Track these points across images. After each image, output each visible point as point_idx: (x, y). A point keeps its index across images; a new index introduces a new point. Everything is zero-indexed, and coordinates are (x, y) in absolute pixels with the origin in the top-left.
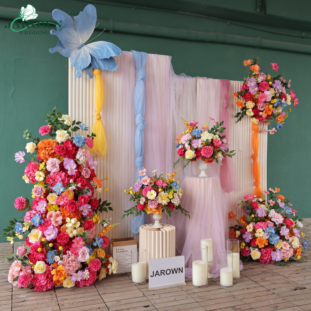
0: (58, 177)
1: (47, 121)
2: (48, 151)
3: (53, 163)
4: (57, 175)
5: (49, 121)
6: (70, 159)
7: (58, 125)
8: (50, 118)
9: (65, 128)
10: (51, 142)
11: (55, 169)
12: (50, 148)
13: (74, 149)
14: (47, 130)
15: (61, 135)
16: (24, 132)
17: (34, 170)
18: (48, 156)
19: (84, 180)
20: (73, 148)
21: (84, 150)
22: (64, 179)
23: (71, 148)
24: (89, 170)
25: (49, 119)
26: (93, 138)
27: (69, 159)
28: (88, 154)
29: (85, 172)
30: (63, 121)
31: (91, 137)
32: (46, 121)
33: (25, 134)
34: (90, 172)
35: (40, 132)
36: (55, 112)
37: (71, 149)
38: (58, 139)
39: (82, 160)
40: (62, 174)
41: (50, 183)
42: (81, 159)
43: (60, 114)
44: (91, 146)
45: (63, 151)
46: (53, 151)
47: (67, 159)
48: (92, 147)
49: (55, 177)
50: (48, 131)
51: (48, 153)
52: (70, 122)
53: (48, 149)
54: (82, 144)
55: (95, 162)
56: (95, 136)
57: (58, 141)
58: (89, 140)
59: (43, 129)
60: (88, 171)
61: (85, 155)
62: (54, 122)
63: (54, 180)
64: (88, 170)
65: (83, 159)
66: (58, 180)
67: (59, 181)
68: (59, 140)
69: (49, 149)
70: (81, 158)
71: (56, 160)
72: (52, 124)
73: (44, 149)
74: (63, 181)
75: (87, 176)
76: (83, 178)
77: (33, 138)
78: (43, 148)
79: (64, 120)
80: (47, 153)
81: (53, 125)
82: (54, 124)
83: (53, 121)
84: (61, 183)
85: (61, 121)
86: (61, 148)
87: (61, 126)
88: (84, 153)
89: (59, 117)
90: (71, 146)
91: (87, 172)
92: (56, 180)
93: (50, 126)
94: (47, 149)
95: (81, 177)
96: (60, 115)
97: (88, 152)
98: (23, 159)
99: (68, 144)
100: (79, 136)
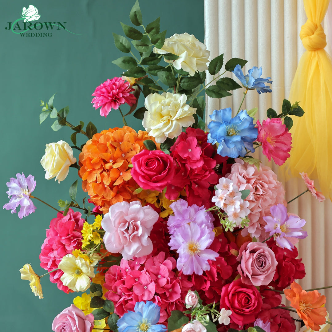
0: (145, 278)
1: (118, 62)
2: (113, 175)
3: (125, 222)
4: (141, 269)
5: (124, 62)
6: (195, 206)
7: (156, 75)
8: (128, 50)
9: (185, 84)
10: (125, 138)
11: (135, 246)
12: (120, 164)
13: (210, 167)
14: (118, 94)
15: (165, 112)
16: (43, 104)
17: (64, 246)
18: (112, 193)
19: (249, 291)
20: (207, 163)
21: (251, 171)
22: (170, 285)
23: (198, 161)
24: (268, 251)
25: (126, 56)
26: (288, 124)
27: (190, 205)
28: (266, 186)
29: (251, 261)
30: (172, 57)
31: (283, 120)
32: (114, 62)
33: (46, 111)
34: (272, 262)
35: (96, 102)
36: (138, 24)
37: (200, 164)
38: (153, 128)
39: (236, 215)
40: (162, 267)
41: (116, 298)
42: (230, 211)
43: (158, 32)
44: (282, 154)
45: (163, 174)
46: (128, 176)
47: (184, 205)
48: (285, 159)
49: (135, 279)
50: (120, 99)
51: (113, 182)
52: (195, 60)
53: (111, 168)
54: (239, 146)
55: (296, 222)
56: (299, 112)
57: (151, 134)
58: (271, 129)
59: (104, 90)
60: (265, 256)
61: (257, 189)
62: (144, 62)
63: (130, 290)
64: (266, 253)
65: (242, 207)
66: (143, 288)
67: (150, 292)
68: (157, 130)
69: (115, 166)
70: (233, 203)
71: (138, 211)
72: (137, 72)
73: (99, 166)
74: (163, 296)
75: (262, 278)
76: (245, 284)
77: (71, 126)
78: (96, 164)
79: (175, 52)
80: (107, 183)
81: (141, 76)
82: (142, 71)
83: (139, 63)
84: (155, 304)
85: (165, 60)
86: (153, 163)
87: (167, 78)
88: (253, 181)
89: (154, 42)
90: (198, 153)
91: (261, 261)
92: (137, 291)
93: (131, 80)
94: (107, 166)
95: (236, 279)
96: (158, 36)
97: (271, 179)
98: (27, 202)
99: (189, 146)
100: (229, 115)
